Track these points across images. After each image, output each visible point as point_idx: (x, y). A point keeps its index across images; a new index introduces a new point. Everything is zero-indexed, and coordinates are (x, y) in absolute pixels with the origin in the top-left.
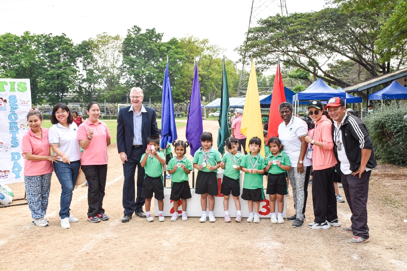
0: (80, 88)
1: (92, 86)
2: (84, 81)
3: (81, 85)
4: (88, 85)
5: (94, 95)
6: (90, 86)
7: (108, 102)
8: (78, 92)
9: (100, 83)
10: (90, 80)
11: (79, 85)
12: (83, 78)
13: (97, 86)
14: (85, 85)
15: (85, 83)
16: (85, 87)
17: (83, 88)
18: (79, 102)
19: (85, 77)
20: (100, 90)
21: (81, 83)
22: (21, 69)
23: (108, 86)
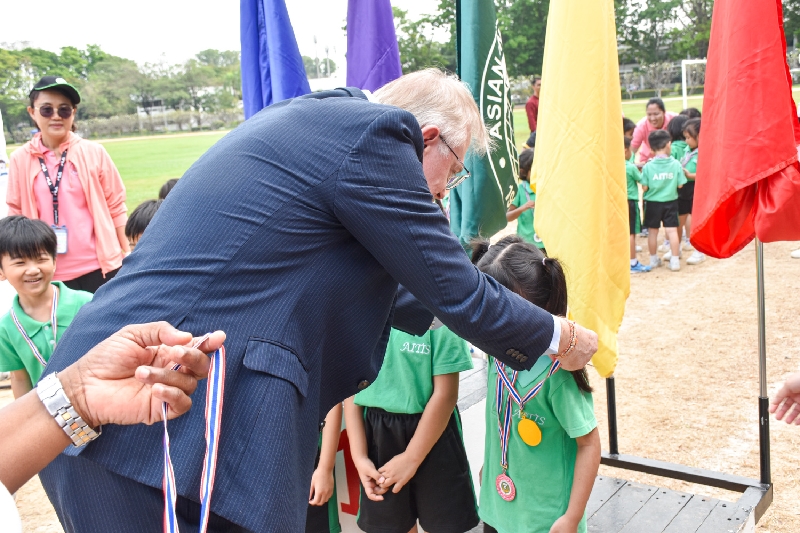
0: (634, 33)
1: (659, 27)
2: (642, 16)
3: (635, 26)
4: (649, 25)
5: (664, 45)
6: (653, 28)
7: (693, 57)
8: (630, 42)
9: (676, 17)
10: (653, 12)
11: (632, 27)
12: (639, 11)
13: (669, 26)
14: (644, 26)
15: (643, 21)
16: (644, 29)
17: (641, 32)
18: (633, 62)
19: (644, 8)
20: (676, 34)
21: (636, 23)
22: (521, 8)
23: (694, 22)
